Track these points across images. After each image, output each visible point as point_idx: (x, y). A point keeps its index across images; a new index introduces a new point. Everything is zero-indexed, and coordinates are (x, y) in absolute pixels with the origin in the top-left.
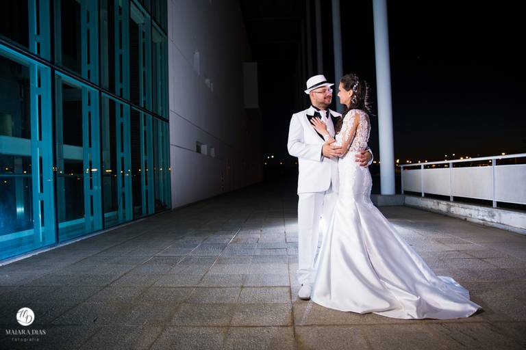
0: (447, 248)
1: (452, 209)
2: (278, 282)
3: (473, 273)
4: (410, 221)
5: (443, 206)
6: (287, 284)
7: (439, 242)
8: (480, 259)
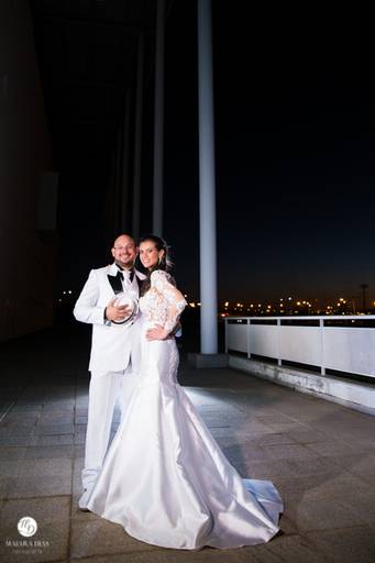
0: (269, 430)
1: (280, 375)
2: (56, 488)
3: (292, 464)
4: (233, 391)
5: (270, 371)
6: (68, 492)
7: (261, 421)
8: (303, 444)
